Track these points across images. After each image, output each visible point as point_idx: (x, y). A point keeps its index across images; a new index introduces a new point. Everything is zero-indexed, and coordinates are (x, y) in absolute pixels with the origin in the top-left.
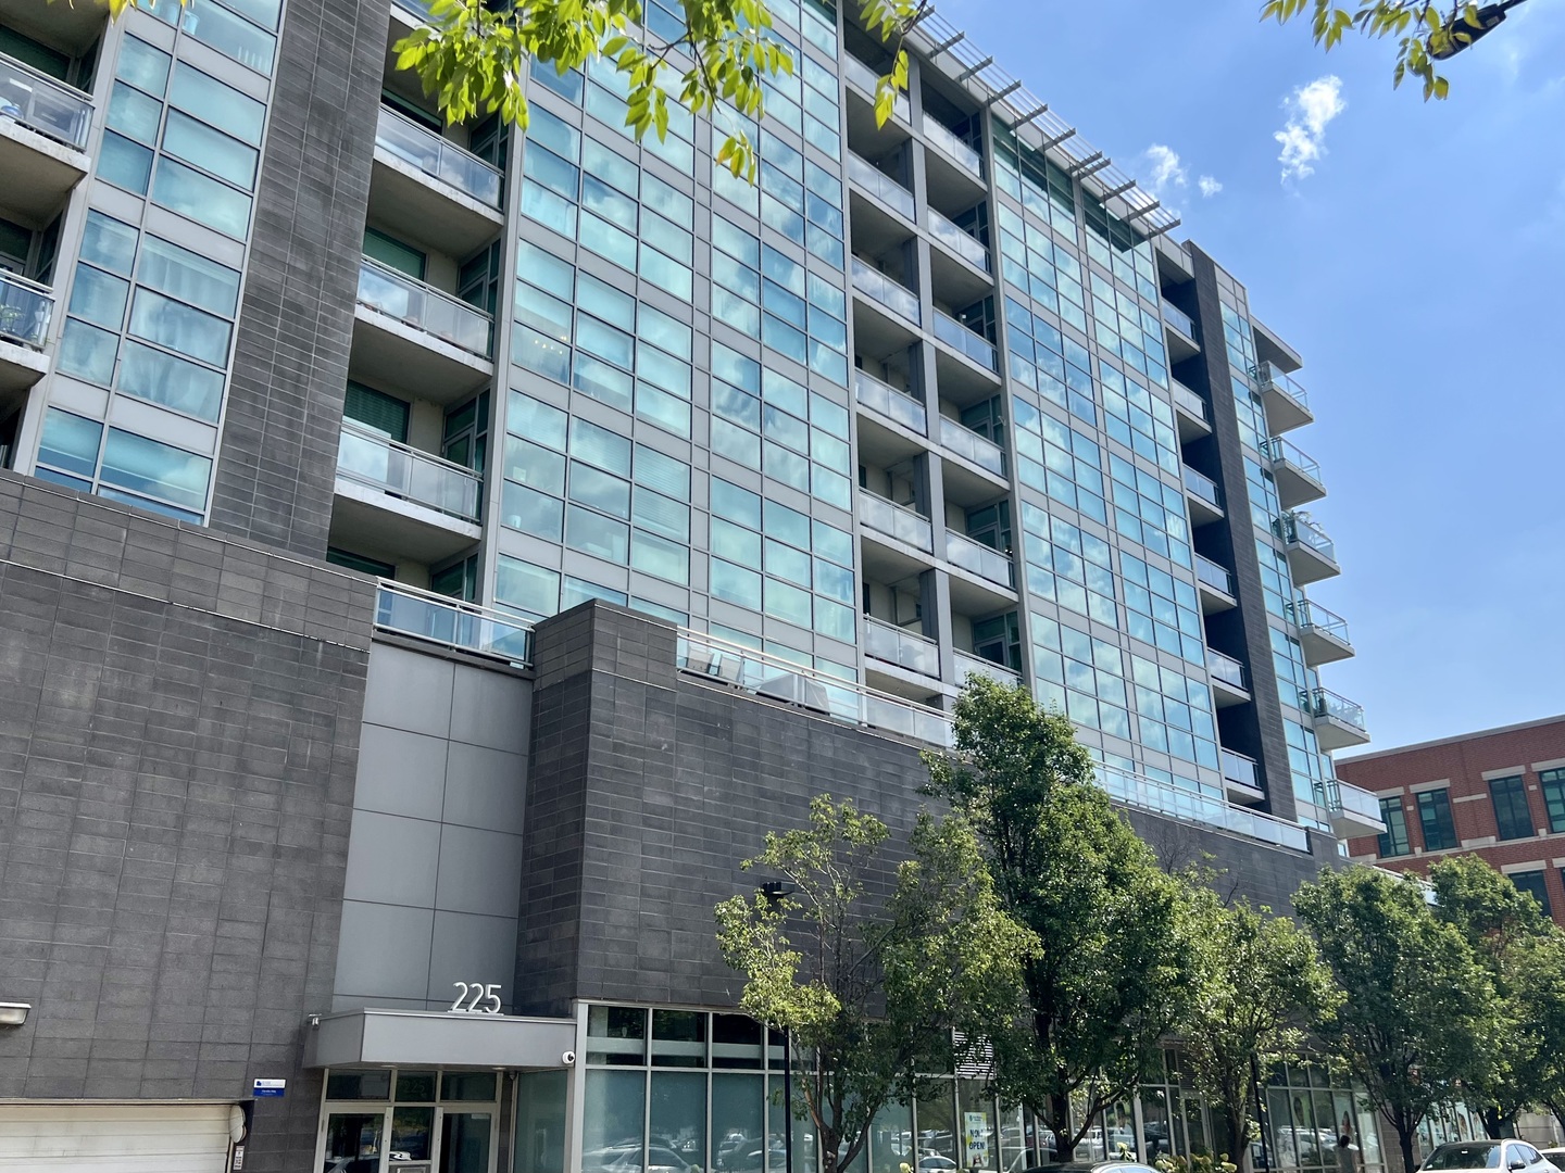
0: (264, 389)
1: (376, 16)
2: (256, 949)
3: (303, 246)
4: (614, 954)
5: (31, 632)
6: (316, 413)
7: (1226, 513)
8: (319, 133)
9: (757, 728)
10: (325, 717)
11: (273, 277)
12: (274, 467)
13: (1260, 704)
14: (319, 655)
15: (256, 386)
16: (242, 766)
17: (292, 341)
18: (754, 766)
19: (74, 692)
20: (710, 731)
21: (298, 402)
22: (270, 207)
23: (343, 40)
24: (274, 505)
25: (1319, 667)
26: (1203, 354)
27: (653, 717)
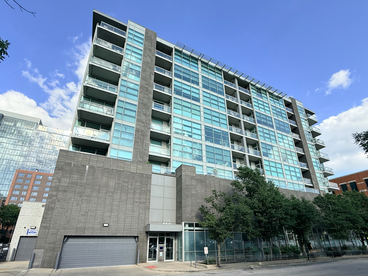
0: (138, 142)
1: (151, 90)
2: (138, 216)
3: (143, 122)
4: (188, 215)
5: (106, 176)
6: (146, 144)
7: (301, 140)
8: (144, 107)
9: (210, 181)
10: (146, 184)
11: (139, 127)
12: (140, 152)
13: (310, 170)
14: (145, 176)
15: (137, 142)
16: (135, 191)
17: (142, 135)
18: (210, 187)
19: (112, 183)
20: (202, 182)
21: (143, 143)
22: (138, 118)
23: (147, 95)
24: (141, 157)
25: (323, 163)
26: (294, 115)
27: (192, 181)
